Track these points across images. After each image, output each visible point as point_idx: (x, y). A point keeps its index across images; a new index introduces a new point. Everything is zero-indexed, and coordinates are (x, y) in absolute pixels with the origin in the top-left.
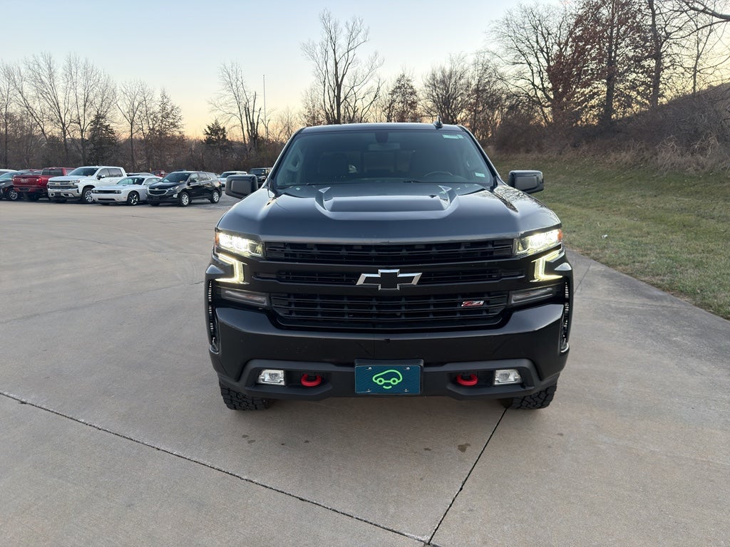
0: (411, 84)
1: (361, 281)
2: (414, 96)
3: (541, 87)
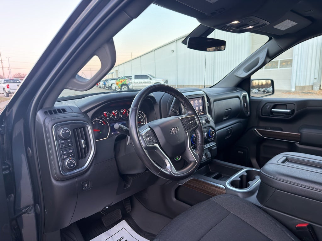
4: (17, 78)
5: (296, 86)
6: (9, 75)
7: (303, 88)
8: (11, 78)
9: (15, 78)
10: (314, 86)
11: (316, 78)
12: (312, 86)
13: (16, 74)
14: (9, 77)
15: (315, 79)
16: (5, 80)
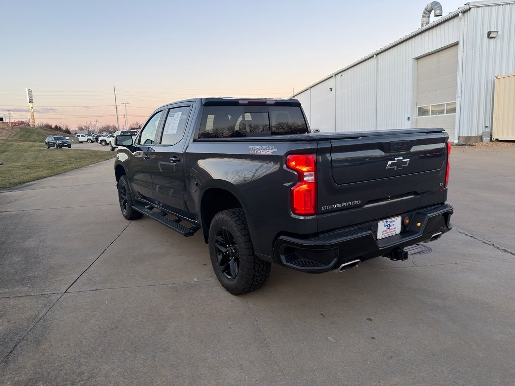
4: (135, 129)
5: (459, 137)
6: (125, 126)
7: (467, 140)
8: (128, 130)
9: (132, 129)
10: (483, 137)
11: (487, 125)
12: (481, 137)
13: (133, 124)
14: (125, 128)
15: (486, 127)
16: (122, 132)
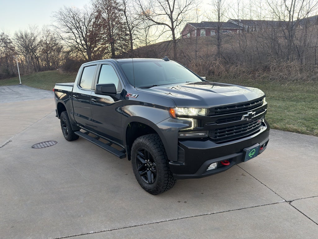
0: (9, 38)
1: (243, 119)
2: (11, 44)
3: (80, 43)
